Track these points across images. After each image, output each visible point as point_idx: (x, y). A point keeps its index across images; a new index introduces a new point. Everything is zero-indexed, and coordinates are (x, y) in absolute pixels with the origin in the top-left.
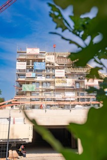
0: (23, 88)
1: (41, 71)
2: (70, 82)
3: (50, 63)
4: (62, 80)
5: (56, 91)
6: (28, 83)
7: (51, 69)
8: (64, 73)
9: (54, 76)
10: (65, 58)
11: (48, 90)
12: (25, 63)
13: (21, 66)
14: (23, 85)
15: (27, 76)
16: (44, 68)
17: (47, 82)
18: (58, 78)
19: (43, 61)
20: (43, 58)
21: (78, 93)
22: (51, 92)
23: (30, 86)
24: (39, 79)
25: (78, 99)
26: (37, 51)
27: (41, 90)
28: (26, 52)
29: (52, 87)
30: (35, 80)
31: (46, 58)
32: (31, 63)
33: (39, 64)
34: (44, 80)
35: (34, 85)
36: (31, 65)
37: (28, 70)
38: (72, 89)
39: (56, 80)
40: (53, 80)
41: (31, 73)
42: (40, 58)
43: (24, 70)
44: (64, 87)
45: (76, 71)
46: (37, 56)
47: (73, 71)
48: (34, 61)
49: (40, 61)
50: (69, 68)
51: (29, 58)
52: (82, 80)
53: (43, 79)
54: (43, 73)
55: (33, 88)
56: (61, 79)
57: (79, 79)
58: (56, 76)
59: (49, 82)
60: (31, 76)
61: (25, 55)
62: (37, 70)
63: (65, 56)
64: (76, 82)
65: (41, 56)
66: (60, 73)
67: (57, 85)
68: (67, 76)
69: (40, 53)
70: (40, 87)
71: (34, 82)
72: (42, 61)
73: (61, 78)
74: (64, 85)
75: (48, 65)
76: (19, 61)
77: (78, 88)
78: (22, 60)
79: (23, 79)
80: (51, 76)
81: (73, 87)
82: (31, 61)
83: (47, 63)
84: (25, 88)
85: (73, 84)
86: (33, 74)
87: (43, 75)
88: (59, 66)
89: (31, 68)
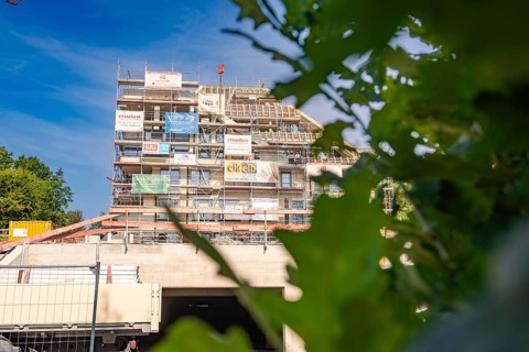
0: (133, 185)
1: (186, 137)
2: (264, 170)
3: (210, 116)
4: (244, 165)
5: (227, 194)
6: (148, 170)
7: (213, 134)
8: (250, 146)
9: (222, 152)
10: (252, 102)
11: (204, 193)
12: (142, 114)
13: (129, 122)
14: (136, 177)
15: (144, 152)
16: (193, 129)
17: (200, 169)
18: (234, 158)
19: (192, 109)
20: (192, 101)
21: (286, 201)
22: (212, 197)
23: (155, 178)
24: (178, 159)
25: (287, 216)
26: (174, 81)
27: (184, 192)
28: (143, 84)
29: (215, 184)
30: (169, 162)
31: (200, 102)
32: (157, 114)
33: (181, 117)
34: (194, 163)
35: (165, 177)
36: (157, 120)
37: (149, 135)
38: (270, 190)
39: (227, 163)
40: (219, 162)
41: (157, 143)
42: (182, 99)
43: (138, 134)
44: (249, 184)
45: (282, 140)
46: (175, 94)
47: (274, 141)
48: (165, 108)
49: (184, 108)
50: (262, 130)
51: (151, 99)
52: (299, 165)
53: (192, 160)
54: (191, 143)
55: (161, 185)
56: (240, 162)
57: (291, 161)
58: (226, 152)
59: (208, 170)
60: (158, 152)
61: (141, 92)
62: (174, 135)
63: (252, 97)
64: (283, 171)
65: (187, 94)
66: (237, 145)
67: (229, 176)
68: (258, 152)
69: (183, 85)
70: (183, 182)
71: (165, 168)
72: (188, 111)
73: (242, 158)
74: (250, 178)
75: (205, 121)
76: (123, 109)
77: (288, 186)
78: (131, 106)
79: (136, 160)
80: (213, 154)
81: (274, 185)
82: (157, 108)
83: (201, 117)
84: (139, 186)
85: (274, 175)
86: (162, 147)
87: (191, 150)
88: (235, 124)
89: (157, 128)
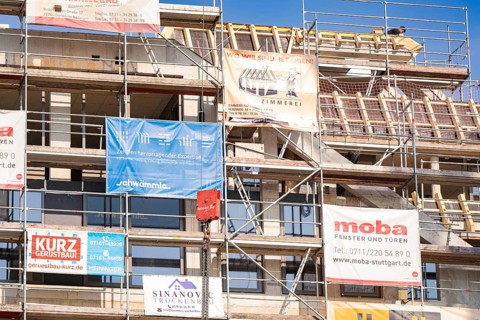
1: (173, 211)
8: (414, 249)
9: (315, 268)
12: (18, 120)
28: (18, 8)
32: (61, 124)
36: (60, 146)
39: (335, 312)
54: (192, 233)
58: (334, 271)
62: (137, 202)
72: (174, 113)
82: (61, 100)
83: (239, 135)
87: (193, 260)
88: (348, 166)
89: (62, 174)
